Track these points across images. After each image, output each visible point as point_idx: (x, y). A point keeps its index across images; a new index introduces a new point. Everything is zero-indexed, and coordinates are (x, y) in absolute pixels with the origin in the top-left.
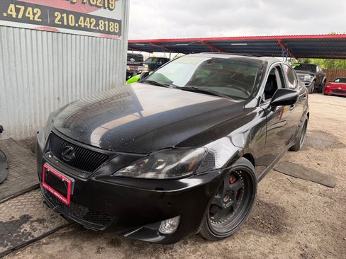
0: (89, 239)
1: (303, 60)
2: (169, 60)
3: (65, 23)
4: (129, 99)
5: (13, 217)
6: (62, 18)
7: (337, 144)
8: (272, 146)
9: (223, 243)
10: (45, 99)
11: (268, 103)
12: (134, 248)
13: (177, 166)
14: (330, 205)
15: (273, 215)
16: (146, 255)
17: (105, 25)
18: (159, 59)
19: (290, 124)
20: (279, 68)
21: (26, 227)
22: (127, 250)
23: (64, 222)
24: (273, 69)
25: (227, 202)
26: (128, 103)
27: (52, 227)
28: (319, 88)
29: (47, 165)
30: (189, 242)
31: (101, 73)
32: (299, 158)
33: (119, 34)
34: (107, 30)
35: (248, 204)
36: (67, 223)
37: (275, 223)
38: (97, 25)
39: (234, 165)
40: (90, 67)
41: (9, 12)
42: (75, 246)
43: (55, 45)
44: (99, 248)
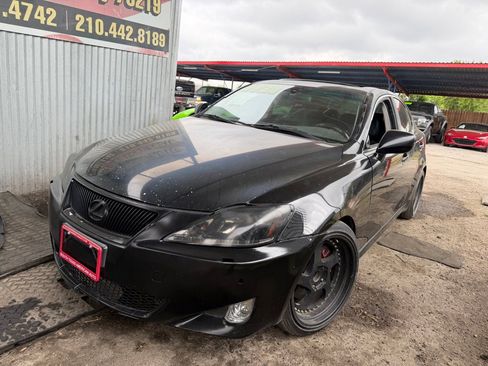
0: (123, 332)
1: (416, 98)
2: (230, 90)
3: (90, 31)
4: (177, 138)
5: (14, 301)
6: (86, 23)
7: (463, 211)
8: (375, 212)
9: (311, 340)
10: (58, 137)
11: (374, 149)
12: (188, 344)
13: (253, 229)
14: (454, 292)
15: (378, 303)
16: (205, 354)
17: (146, 36)
18: (217, 90)
19: (400, 183)
20: (388, 103)
21: (34, 315)
22: (178, 347)
23: (87, 308)
24: (381, 104)
25: (317, 283)
26: (177, 145)
27: (71, 315)
28: (437, 137)
29: (66, 226)
30: (264, 337)
31: (138, 103)
32: (412, 228)
33: (166, 49)
34: (149, 43)
35: (346, 287)
36: (92, 309)
37: (381, 314)
38: (135, 35)
39: (328, 232)
40: (123, 94)
41: (11, 11)
42: (104, 341)
43: (75, 61)
44: (139, 344)
